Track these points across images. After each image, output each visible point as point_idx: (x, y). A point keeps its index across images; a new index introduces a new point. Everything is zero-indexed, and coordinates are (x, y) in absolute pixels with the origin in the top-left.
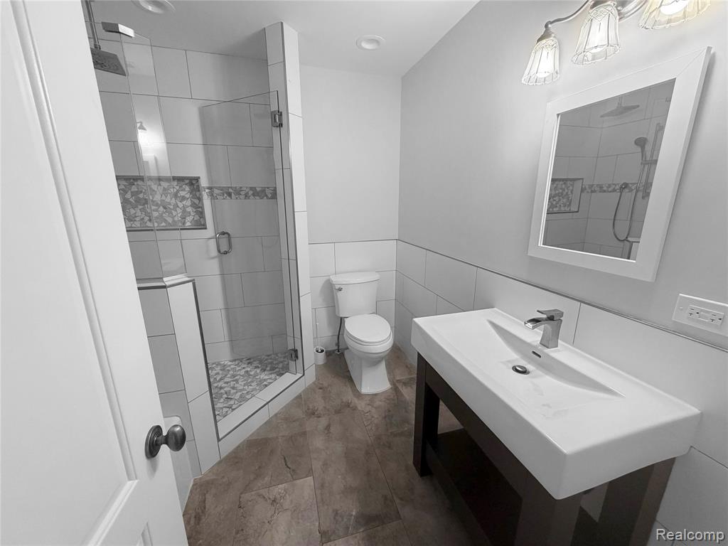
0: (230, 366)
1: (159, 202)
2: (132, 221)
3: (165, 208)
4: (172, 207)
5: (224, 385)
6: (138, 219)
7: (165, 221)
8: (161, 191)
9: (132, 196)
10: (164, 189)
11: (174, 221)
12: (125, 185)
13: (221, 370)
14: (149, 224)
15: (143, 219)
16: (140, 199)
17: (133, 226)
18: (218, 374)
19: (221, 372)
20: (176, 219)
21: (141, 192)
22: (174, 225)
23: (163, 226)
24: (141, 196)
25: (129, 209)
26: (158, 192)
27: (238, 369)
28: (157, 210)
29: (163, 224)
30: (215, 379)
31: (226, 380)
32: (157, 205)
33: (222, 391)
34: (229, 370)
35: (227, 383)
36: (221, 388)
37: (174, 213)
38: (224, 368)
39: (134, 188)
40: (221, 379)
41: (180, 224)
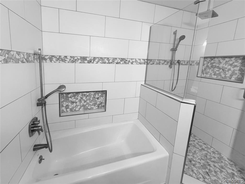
0: (226, 160)
1: (221, 67)
2: (207, 74)
3: (223, 70)
4: (227, 70)
5: (212, 165)
6: (209, 73)
7: (221, 76)
8: (224, 63)
9: (210, 64)
10: (226, 62)
11: (225, 76)
12: (209, 60)
13: (218, 158)
14: (213, 76)
15: (211, 74)
16: (213, 66)
17: (206, 76)
18: (214, 158)
19: (217, 158)
20: (227, 76)
21: (215, 63)
22: (224, 78)
23: (218, 78)
24: (214, 64)
25: (207, 69)
26: (222, 63)
27: (229, 166)
28: (218, 71)
29: (219, 77)
30: (211, 159)
31: (216, 165)
32: (220, 69)
33: (208, 167)
34: (222, 162)
35: (215, 166)
36: (209, 165)
37: (227, 73)
38: (221, 158)
39: (212, 61)
40: (213, 162)
41: (228, 78)
